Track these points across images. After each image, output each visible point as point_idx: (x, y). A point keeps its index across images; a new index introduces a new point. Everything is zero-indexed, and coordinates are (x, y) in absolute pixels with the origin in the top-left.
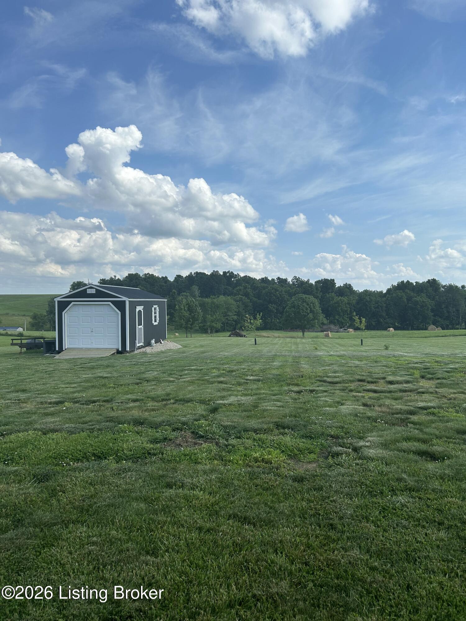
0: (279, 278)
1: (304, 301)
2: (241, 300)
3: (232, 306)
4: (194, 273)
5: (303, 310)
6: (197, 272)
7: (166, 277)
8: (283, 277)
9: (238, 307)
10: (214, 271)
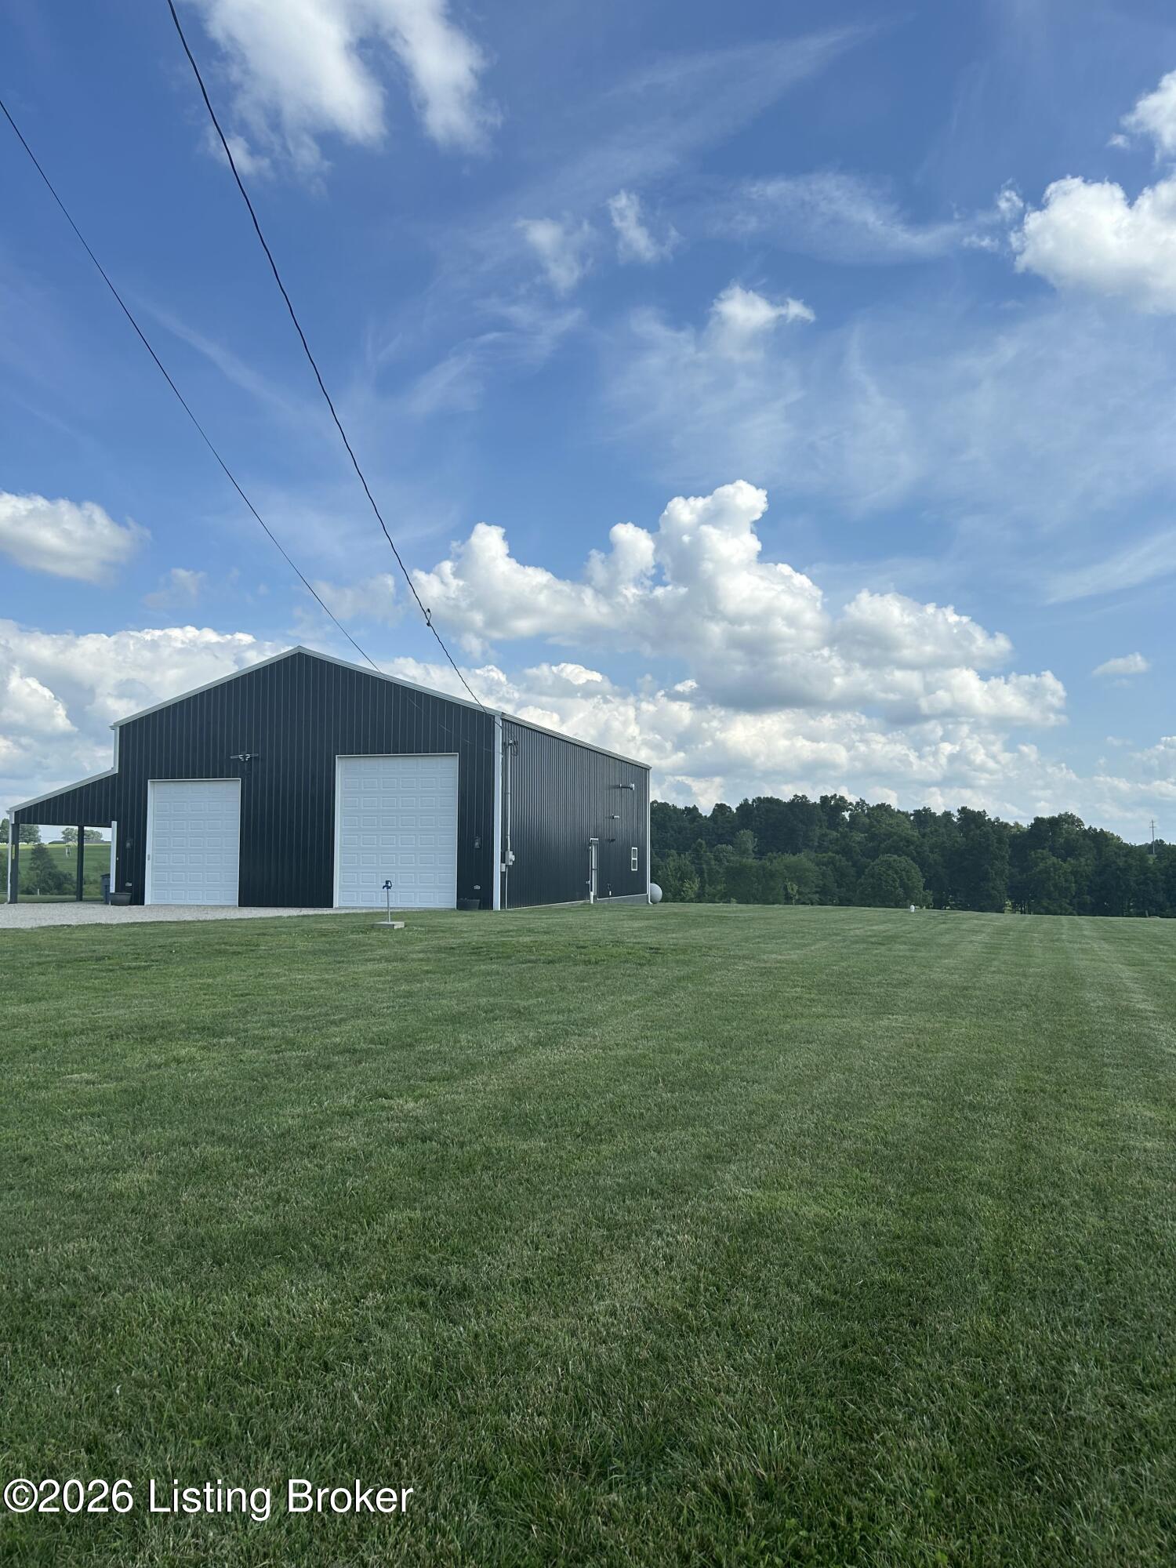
0: (964, 809)
1: (890, 866)
2: (832, 862)
3: (807, 874)
4: (754, 801)
5: (886, 881)
6: (759, 798)
7: (695, 809)
8: (975, 807)
9: (824, 875)
10: (796, 796)
